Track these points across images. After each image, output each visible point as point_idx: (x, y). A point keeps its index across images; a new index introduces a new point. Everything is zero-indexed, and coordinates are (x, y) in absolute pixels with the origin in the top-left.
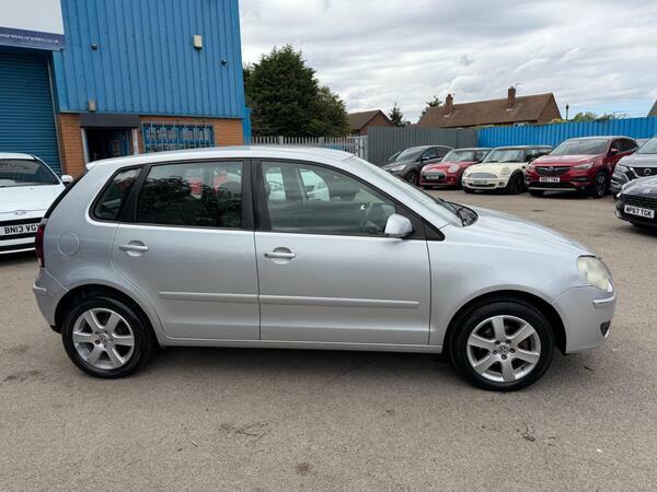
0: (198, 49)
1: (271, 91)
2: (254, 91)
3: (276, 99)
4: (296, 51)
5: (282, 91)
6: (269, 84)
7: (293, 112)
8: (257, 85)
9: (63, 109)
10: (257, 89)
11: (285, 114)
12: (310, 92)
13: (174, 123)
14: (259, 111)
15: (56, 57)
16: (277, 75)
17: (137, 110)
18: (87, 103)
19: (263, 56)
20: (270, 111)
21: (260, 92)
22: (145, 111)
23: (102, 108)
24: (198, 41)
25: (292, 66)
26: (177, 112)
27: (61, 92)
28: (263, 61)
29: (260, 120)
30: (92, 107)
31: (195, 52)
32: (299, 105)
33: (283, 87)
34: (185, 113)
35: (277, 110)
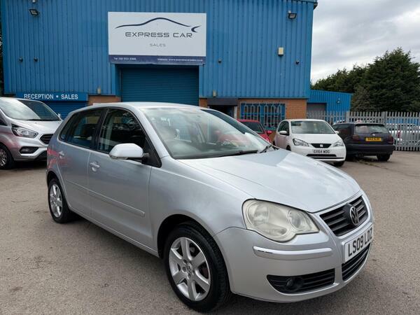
0: (281, 56)
1: (379, 81)
2: (366, 83)
3: (382, 87)
4: (405, 52)
5: (388, 81)
6: (378, 77)
7: (396, 95)
8: (370, 78)
9: (200, 96)
10: (369, 81)
11: (388, 97)
12: (414, 81)
13: (260, 103)
14: (368, 96)
15: (200, 68)
16: (386, 70)
17: (239, 95)
18: (212, 93)
19: (378, 57)
20: (377, 96)
21: (370, 83)
22: (243, 95)
23: (220, 95)
24: (281, 51)
25: (400, 63)
26: (262, 96)
27: (200, 87)
28: (377, 61)
29: (368, 103)
30: (215, 94)
31: (278, 58)
32: (402, 90)
33: (390, 79)
34: (267, 96)
35: (383, 95)
